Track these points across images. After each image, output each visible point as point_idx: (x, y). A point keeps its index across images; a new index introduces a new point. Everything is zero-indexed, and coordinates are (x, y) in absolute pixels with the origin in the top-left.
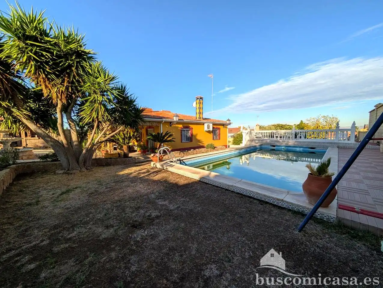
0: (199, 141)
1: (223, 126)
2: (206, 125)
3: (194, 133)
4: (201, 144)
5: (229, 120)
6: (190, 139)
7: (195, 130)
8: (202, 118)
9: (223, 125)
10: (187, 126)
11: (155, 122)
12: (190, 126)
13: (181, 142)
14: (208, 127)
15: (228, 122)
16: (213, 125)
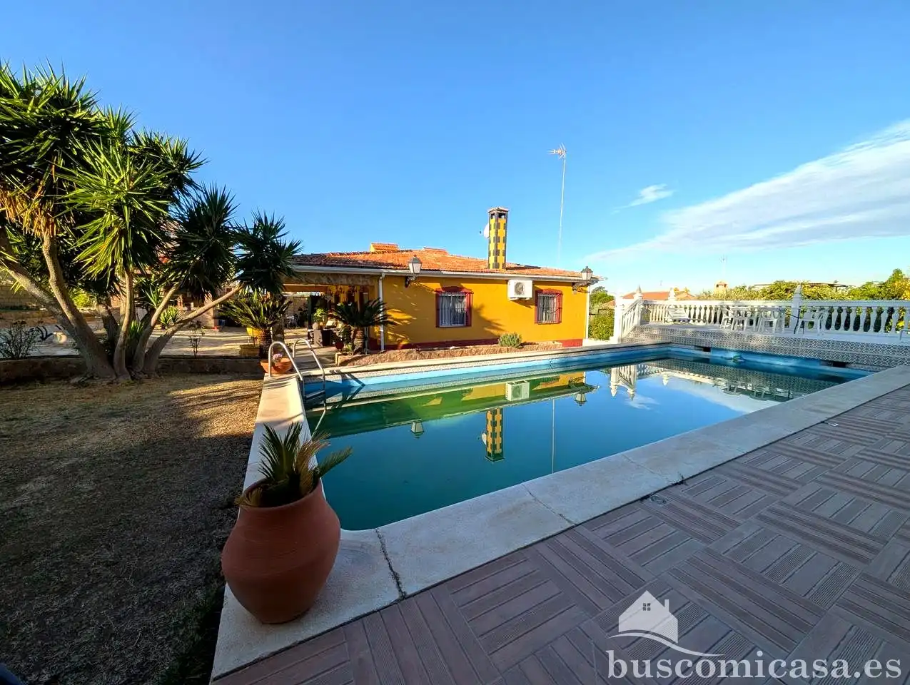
0: (489, 323)
1: (572, 288)
2: (512, 283)
3: (476, 303)
4: (495, 332)
5: (588, 271)
6: (466, 318)
7: (480, 296)
8: (504, 265)
9: (573, 284)
10: (454, 286)
11: (364, 276)
12: (464, 285)
13: (438, 326)
14: (519, 289)
15: (584, 276)
16: (535, 283)
